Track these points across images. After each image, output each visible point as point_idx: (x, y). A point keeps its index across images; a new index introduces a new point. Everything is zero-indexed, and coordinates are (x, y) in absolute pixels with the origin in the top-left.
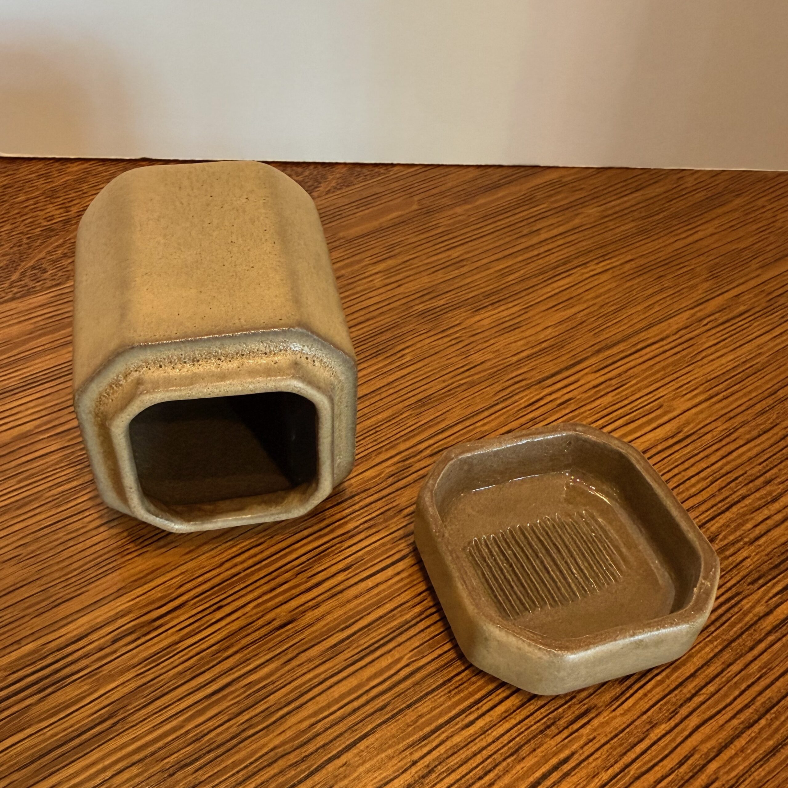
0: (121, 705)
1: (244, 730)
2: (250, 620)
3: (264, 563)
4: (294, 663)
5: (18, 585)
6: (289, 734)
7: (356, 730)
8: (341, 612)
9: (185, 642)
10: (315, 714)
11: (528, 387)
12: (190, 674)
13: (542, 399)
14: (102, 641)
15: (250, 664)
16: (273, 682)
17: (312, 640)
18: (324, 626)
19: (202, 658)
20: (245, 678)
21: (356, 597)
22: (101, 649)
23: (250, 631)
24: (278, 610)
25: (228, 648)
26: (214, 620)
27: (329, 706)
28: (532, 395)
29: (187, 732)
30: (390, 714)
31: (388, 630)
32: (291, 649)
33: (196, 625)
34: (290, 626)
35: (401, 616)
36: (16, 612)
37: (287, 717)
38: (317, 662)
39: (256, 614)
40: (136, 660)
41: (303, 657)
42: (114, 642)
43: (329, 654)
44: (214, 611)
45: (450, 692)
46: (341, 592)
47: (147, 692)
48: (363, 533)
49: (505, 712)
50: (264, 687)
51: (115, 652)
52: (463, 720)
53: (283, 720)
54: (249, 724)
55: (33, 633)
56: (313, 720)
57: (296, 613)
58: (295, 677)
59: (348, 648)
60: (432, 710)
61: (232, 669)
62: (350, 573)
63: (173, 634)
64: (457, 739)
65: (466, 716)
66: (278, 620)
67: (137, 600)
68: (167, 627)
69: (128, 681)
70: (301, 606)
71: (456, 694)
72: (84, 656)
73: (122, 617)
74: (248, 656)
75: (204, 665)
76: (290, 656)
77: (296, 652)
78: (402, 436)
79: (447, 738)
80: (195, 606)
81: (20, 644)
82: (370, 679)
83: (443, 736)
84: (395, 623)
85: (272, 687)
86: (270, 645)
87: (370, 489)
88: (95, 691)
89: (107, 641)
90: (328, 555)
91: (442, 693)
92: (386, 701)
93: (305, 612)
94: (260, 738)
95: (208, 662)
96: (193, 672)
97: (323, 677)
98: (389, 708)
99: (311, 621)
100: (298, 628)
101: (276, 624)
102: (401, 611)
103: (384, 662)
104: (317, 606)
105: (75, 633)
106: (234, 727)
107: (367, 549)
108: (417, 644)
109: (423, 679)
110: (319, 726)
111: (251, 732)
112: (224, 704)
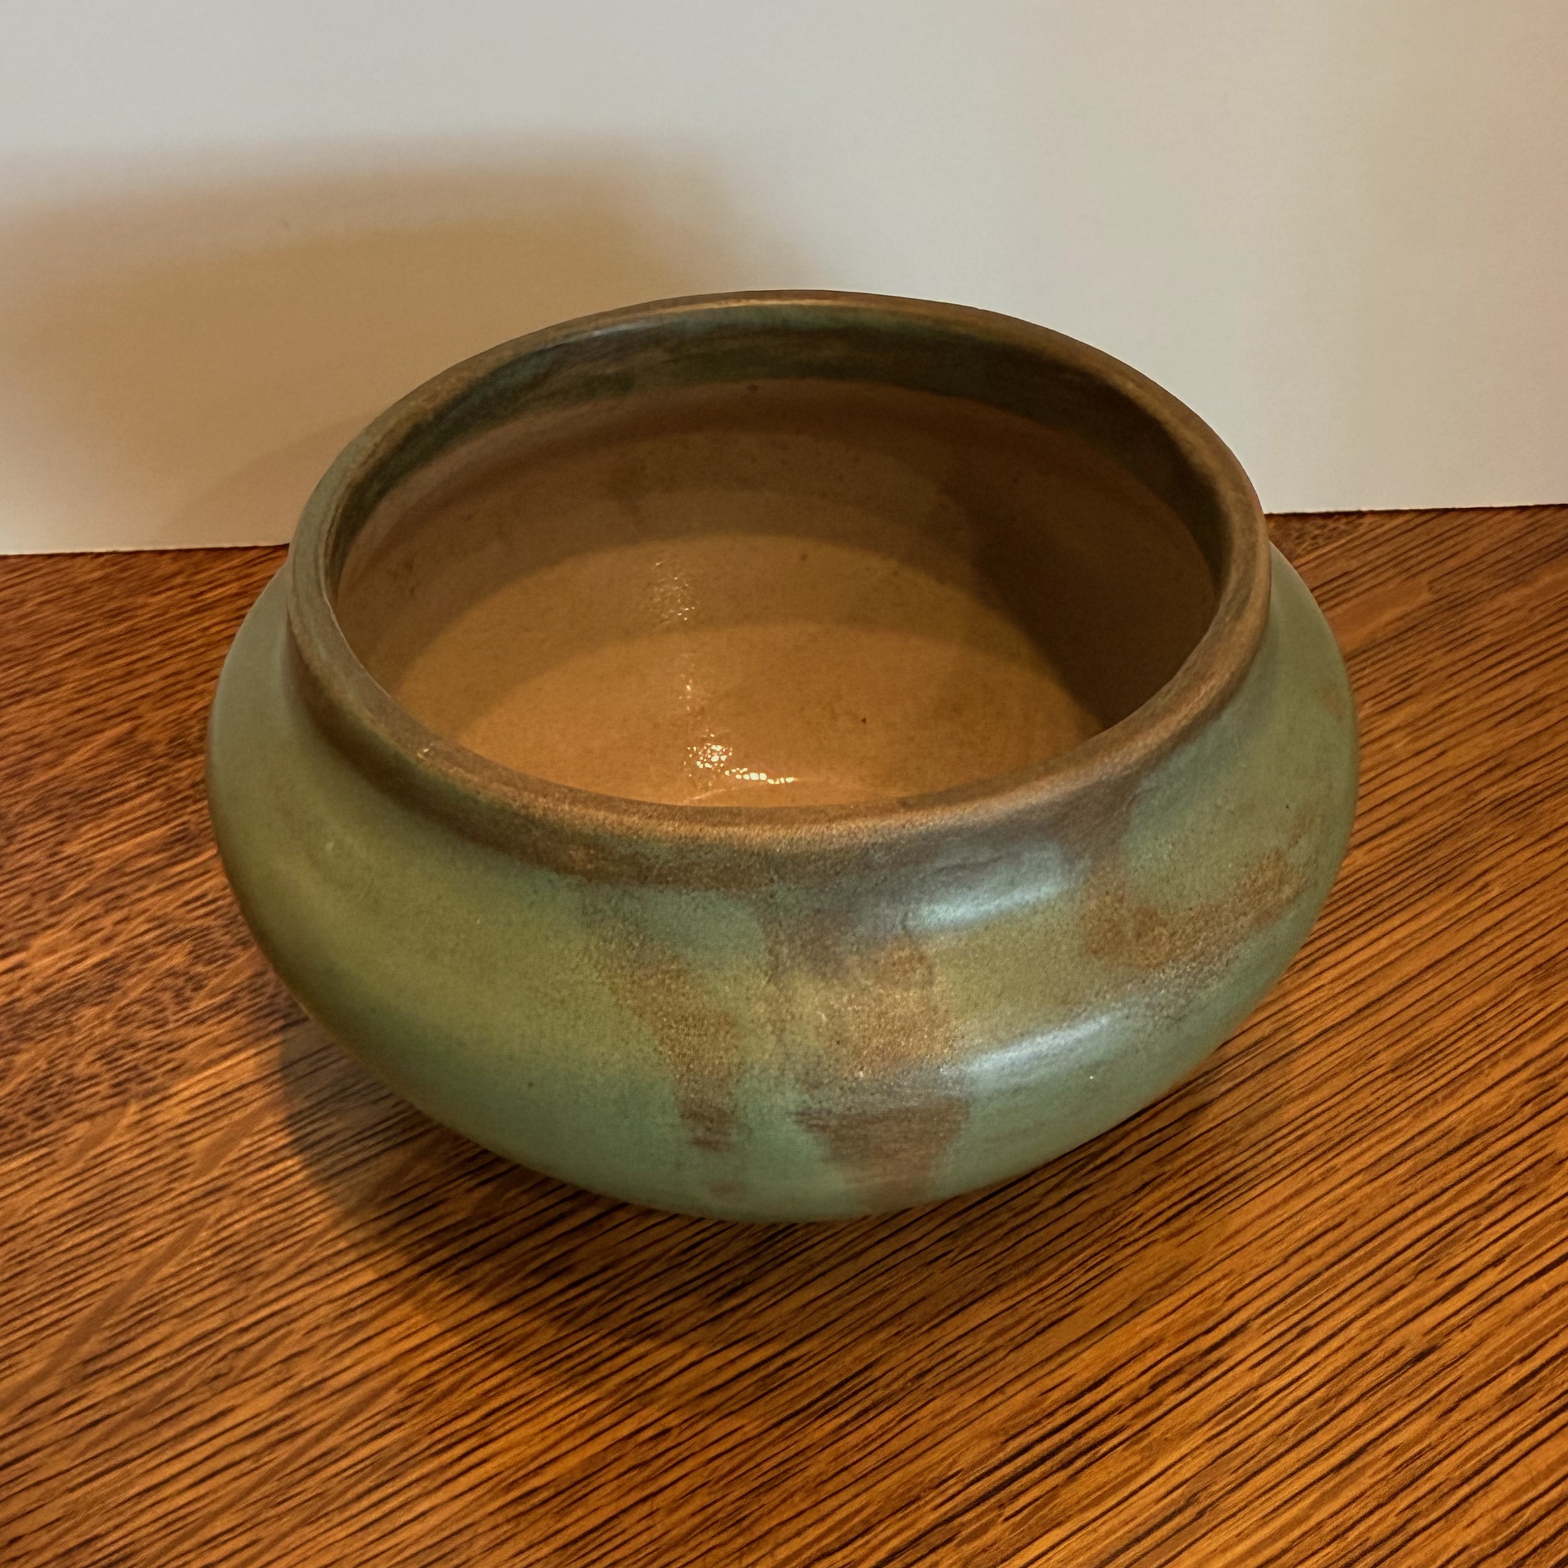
0: (1201, 1485)
1: (1409, 1521)
2: (1362, 1349)
3: (1356, 1255)
4: (1456, 1417)
5: (967, 1301)
6: (1482, 1526)
8: (1511, 1332)
9: (1269, 1386)
10: (1515, 1495)
12: (1295, 1435)
14: (1134, 1385)
15: (1385, 1419)
16: (1431, 1447)
17: (1475, 1378)
18: (1488, 1357)
19: (1305, 1411)
20: (1385, 1441)
21: (1528, 1308)
22: (1137, 1400)
23: (1369, 1366)
24: (1404, 1332)
25: (1340, 1394)
26: (1303, 1351)
27: (1533, 1483)
29: (1320, 1525)
32: (1445, 1394)
33: (1277, 1359)
34: (1432, 1357)
36: (978, 1343)
37: (1472, 1499)
38: (1495, 1415)
39: (1370, 1338)
40: (1200, 1416)
41: (1469, 1408)
42: (1154, 1387)
43: (1509, 1402)
44: (1298, 1336)
46: (1499, 1300)
47: (1233, 1465)
48: (1507, 1203)
50: (1420, 1454)
51: (1159, 1404)
53: (1466, 1505)
54: (1414, 1511)
55: (1019, 1377)
56: (1516, 1504)
57: (1436, 1336)
58: (1465, 1438)
59: (1540, 1390)
61: (1358, 1427)
62: (1503, 1270)
63: (1246, 1372)
66: (1408, 1348)
67: (1169, 1319)
68: (1231, 1362)
69: (1197, 1448)
70: (1439, 1324)
72: (1114, 1412)
73: (1153, 1347)
74: (1379, 1407)
75: (1311, 1421)
76: (1445, 1406)
77: (1455, 1398)
78: (1526, 1032)
80: (1264, 1328)
81: (1004, 1393)
85: (1434, 1453)
86: (1407, 1389)
87: (1496, 1126)
89: (1141, 1388)
93: (1450, 1333)
95: (1316, 1418)
97: (1509, 1437)
99: (1464, 1350)
100: (1447, 1360)
101: (1407, 1355)
104: (1465, 1325)
105: (1085, 1375)
106: (1389, 1519)
107: (1522, 1229)
112: (1365, 1481)
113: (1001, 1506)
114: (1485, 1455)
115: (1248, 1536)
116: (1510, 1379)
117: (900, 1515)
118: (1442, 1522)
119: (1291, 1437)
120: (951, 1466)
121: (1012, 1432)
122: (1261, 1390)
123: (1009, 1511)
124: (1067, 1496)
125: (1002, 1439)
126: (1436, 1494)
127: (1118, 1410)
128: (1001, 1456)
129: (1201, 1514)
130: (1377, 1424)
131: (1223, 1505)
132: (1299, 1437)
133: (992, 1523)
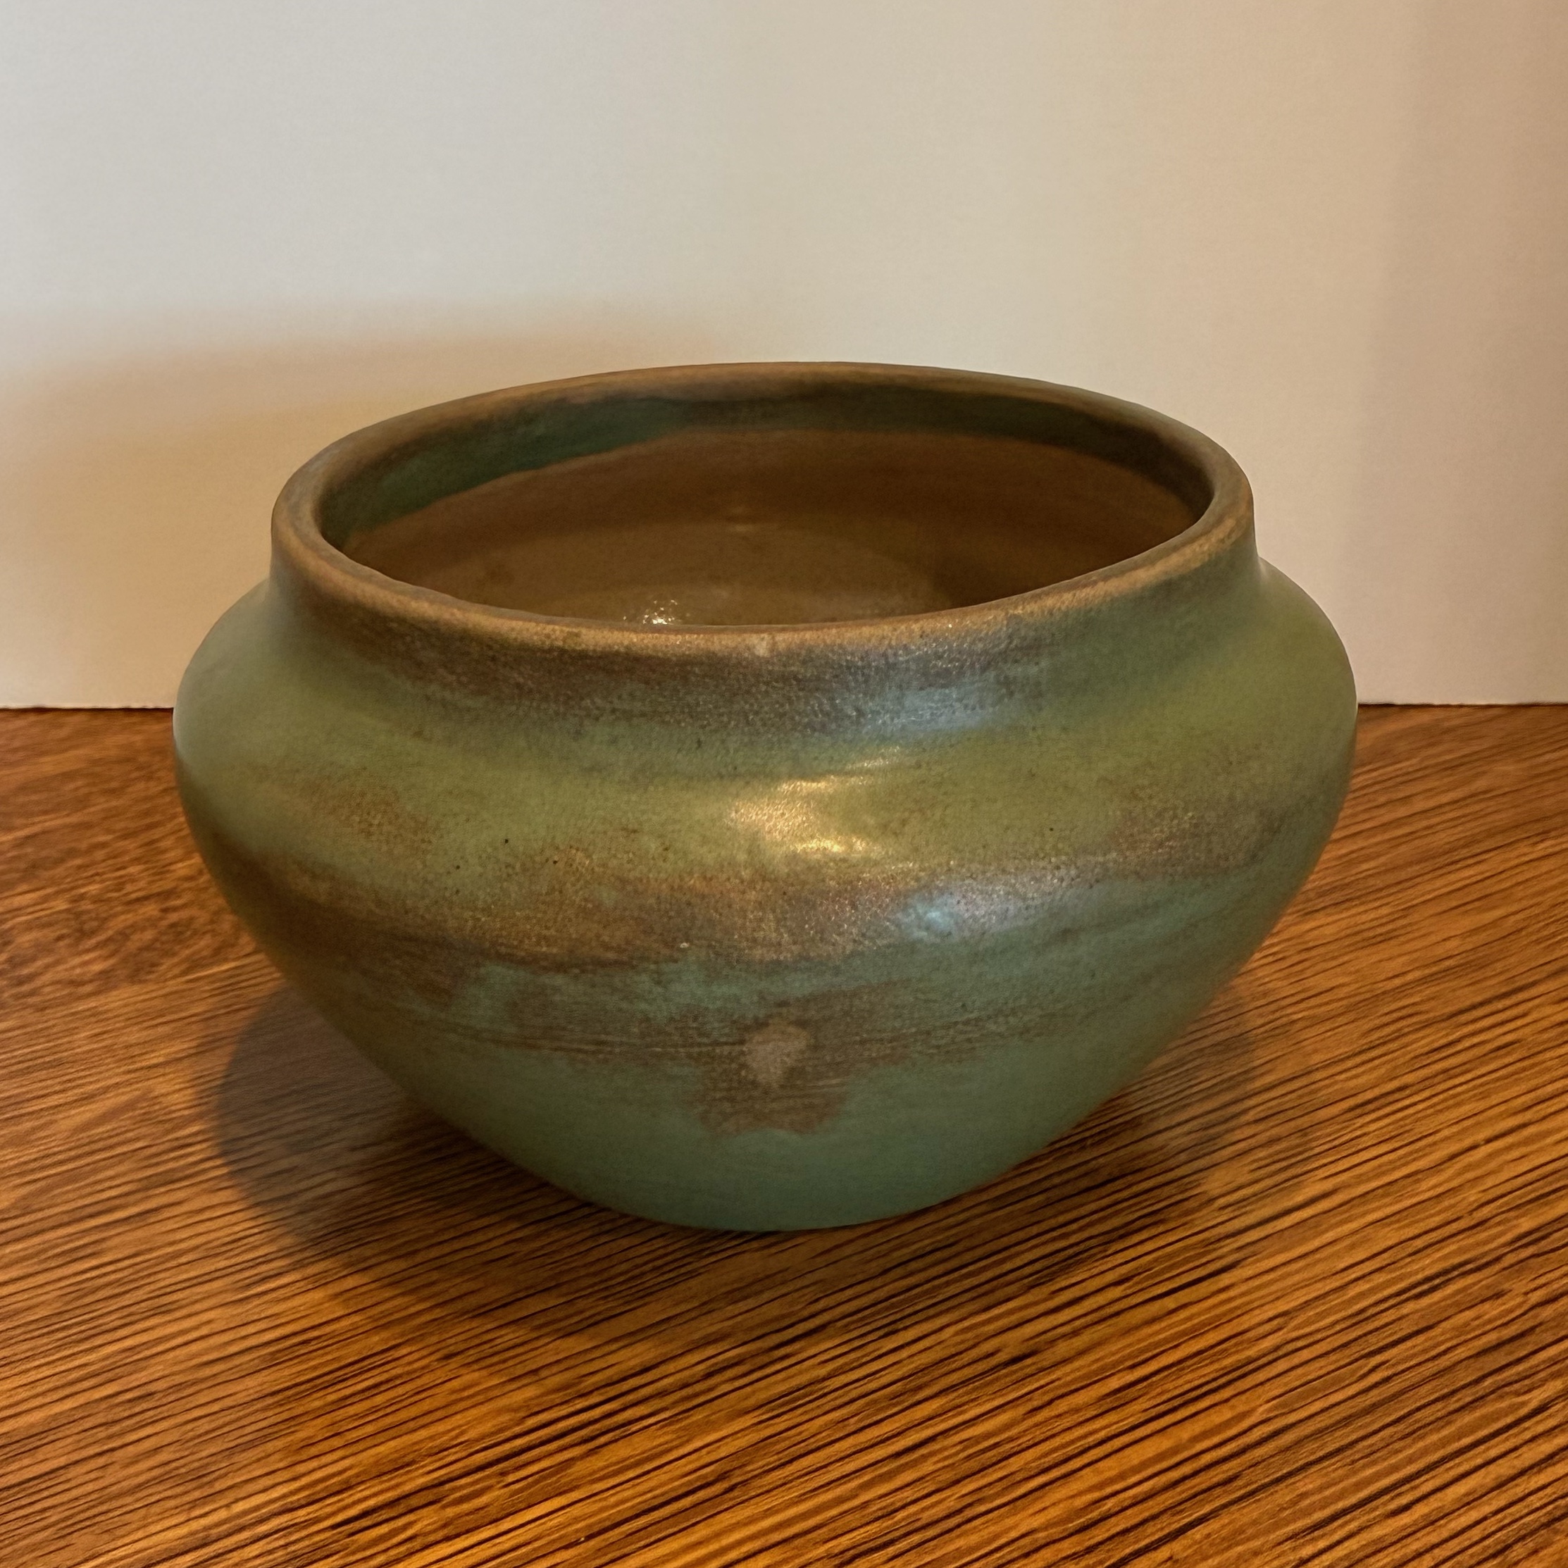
0: (735, 1464)
1: (970, 1505)
2: (953, 1351)
4: (1045, 1413)
6: (1053, 1513)
7: (1181, 1511)
9: (836, 1379)
11: (1427, 1025)
12: (856, 1423)
13: (1459, 1040)
14: (687, 1373)
16: (1011, 1440)
17: (1072, 1382)
18: (1094, 1362)
19: (874, 1403)
21: (1147, 1322)
22: (685, 1386)
24: (1001, 1338)
25: (920, 1388)
26: (884, 1350)
27: (1122, 1476)
28: (1436, 1037)
29: (865, 1505)
30: (1242, 1492)
31: (1217, 1371)
32: (1036, 1394)
33: (853, 1356)
34: (1029, 1361)
35: (1237, 1352)
36: (517, 1332)
38: (1088, 1414)
39: (961, 1343)
40: (752, 1402)
41: (1062, 1406)
42: (709, 1375)
43: (1110, 1402)
45: (1353, 1462)
46: (1117, 1314)
47: (779, 1447)
49: (1467, 1494)
51: (710, 1390)
52: (1384, 1504)
53: (1039, 1493)
54: (978, 1496)
55: (558, 1362)
56: (1096, 1495)
57: (1038, 1343)
58: (1051, 1433)
60: (1321, 1489)
61: (934, 1417)
62: (1130, 1287)
63: (813, 1367)
64: (1377, 1532)
65: (1392, 1499)
66: (1006, 1350)
68: (799, 1358)
69: (742, 1430)
70: (1042, 1333)
71: (1364, 1467)
73: (713, 1342)
74: (959, 1402)
76: (1036, 1403)
77: (1046, 1398)
79: (1360, 1530)
80: (846, 1329)
82: (1195, 1439)
83: (1353, 1526)
84: (1228, 1362)
85: (1011, 1445)
86: (996, 1387)
88: (688, 1441)
89: (694, 1375)
90: (1082, 1261)
91: (1339, 1464)
92: (1230, 1473)
93: (1051, 1342)
94: (1002, 1518)
95: (886, 1409)
96: (860, 1420)
97: (1102, 1434)
98: (1239, 1483)
99: (1068, 1355)
100: (1046, 1364)
101: (1002, 1357)
102: (1236, 1345)
103: (1217, 1417)
104: (1075, 1333)
105: (632, 1363)
106: (952, 1499)
108: (1277, 1392)
109: (1299, 1442)
110: (1110, 1504)
111: (982, 1508)
112: (928, 1467)
113: (503, 1474)
114: (1070, 1450)
115: (777, 1512)
116: (1114, 1383)
117: (385, 1478)
118: (1007, 1508)
119: (853, 1424)
120: (457, 1437)
121: (536, 1409)
122: (827, 1383)
123: (511, 1478)
124: (580, 1469)
125: (522, 1414)
126: (1005, 1483)
127: (662, 1394)
128: (517, 1429)
129: (731, 1489)
130: (954, 1416)
131: (757, 1482)
132: (862, 1424)
133: (489, 1488)
